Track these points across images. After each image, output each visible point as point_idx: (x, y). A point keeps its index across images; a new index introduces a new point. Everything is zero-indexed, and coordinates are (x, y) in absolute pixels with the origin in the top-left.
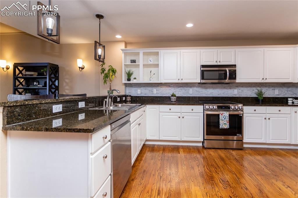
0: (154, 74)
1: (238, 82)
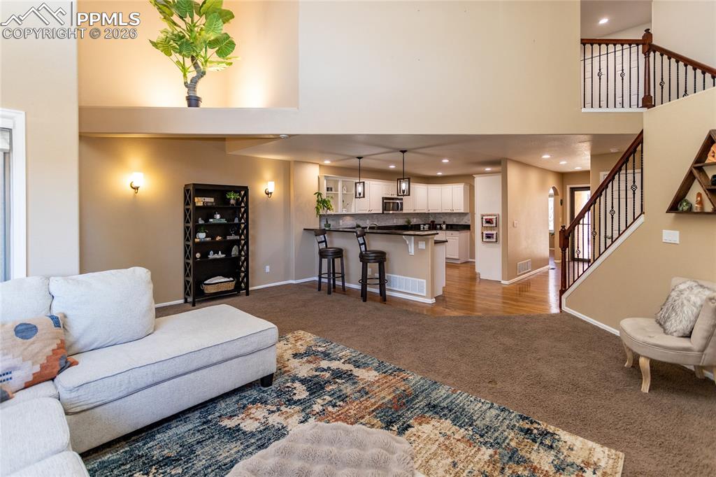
0: (348, 204)
1: (404, 211)
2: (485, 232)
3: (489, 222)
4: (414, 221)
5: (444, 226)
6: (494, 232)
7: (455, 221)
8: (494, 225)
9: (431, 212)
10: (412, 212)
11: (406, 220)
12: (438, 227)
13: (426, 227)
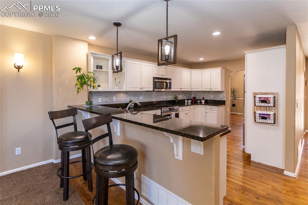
0: (120, 82)
1: (172, 90)
2: (258, 112)
3: (264, 101)
4: (180, 97)
5: (203, 101)
6: (272, 113)
7: (211, 97)
8: (272, 105)
9: (193, 90)
10: (179, 90)
11: (174, 96)
12: (199, 101)
13: (190, 101)
